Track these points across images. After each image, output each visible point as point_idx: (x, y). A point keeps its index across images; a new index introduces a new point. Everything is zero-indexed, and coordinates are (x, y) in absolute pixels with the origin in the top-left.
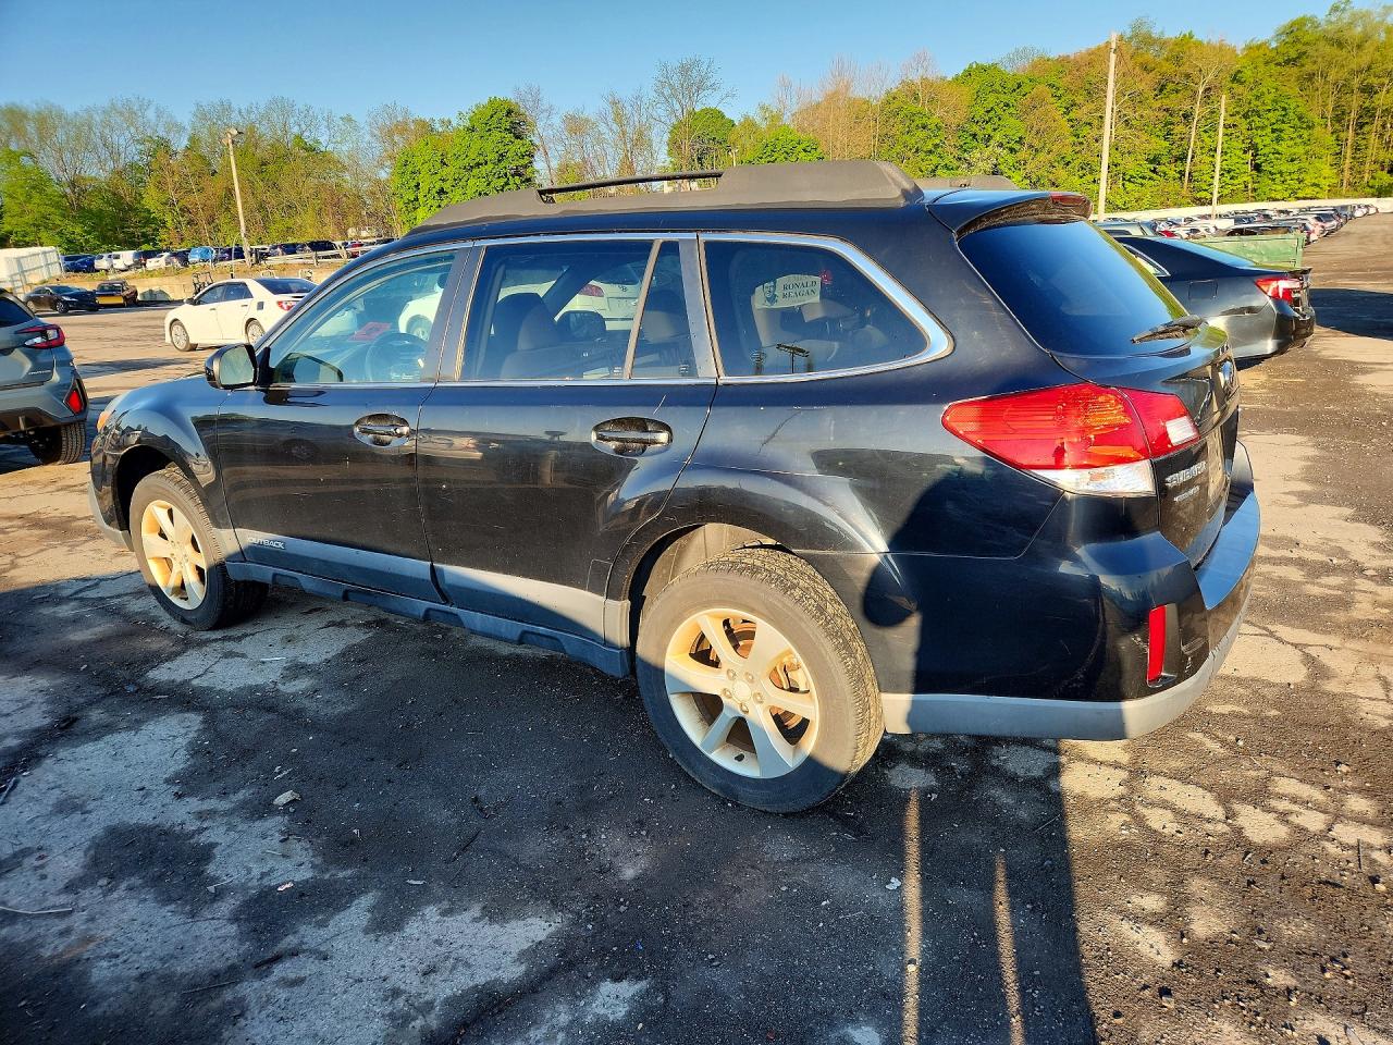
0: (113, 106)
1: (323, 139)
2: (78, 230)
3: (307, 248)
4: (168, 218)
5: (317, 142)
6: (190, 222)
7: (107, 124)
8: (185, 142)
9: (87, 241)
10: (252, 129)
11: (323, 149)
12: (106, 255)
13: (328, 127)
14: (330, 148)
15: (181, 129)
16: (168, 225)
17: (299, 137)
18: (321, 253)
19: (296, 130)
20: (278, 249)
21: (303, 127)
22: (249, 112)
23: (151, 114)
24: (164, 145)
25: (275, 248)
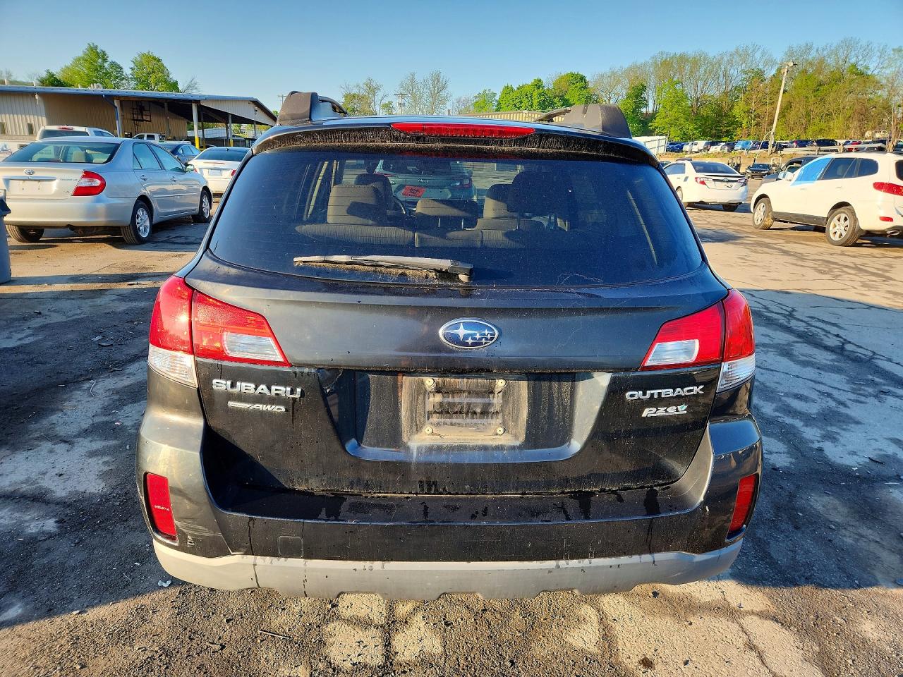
0: (737, 51)
1: (873, 66)
2: (691, 128)
3: (815, 144)
4: (744, 122)
5: (867, 68)
6: (758, 124)
7: (730, 62)
8: (774, 72)
9: (694, 134)
10: (822, 61)
11: (869, 73)
12: (691, 143)
13: (880, 57)
14: (875, 72)
15: (773, 63)
16: (743, 125)
17: (854, 66)
18: (823, 148)
19: (853, 60)
20: (794, 144)
21: (860, 58)
22: (823, 50)
23: (758, 55)
24: (759, 74)
25: (792, 142)
